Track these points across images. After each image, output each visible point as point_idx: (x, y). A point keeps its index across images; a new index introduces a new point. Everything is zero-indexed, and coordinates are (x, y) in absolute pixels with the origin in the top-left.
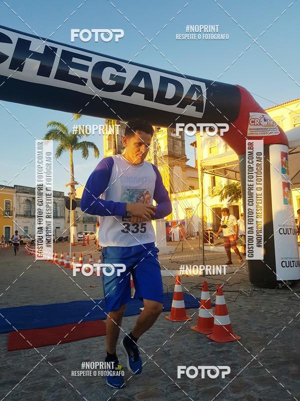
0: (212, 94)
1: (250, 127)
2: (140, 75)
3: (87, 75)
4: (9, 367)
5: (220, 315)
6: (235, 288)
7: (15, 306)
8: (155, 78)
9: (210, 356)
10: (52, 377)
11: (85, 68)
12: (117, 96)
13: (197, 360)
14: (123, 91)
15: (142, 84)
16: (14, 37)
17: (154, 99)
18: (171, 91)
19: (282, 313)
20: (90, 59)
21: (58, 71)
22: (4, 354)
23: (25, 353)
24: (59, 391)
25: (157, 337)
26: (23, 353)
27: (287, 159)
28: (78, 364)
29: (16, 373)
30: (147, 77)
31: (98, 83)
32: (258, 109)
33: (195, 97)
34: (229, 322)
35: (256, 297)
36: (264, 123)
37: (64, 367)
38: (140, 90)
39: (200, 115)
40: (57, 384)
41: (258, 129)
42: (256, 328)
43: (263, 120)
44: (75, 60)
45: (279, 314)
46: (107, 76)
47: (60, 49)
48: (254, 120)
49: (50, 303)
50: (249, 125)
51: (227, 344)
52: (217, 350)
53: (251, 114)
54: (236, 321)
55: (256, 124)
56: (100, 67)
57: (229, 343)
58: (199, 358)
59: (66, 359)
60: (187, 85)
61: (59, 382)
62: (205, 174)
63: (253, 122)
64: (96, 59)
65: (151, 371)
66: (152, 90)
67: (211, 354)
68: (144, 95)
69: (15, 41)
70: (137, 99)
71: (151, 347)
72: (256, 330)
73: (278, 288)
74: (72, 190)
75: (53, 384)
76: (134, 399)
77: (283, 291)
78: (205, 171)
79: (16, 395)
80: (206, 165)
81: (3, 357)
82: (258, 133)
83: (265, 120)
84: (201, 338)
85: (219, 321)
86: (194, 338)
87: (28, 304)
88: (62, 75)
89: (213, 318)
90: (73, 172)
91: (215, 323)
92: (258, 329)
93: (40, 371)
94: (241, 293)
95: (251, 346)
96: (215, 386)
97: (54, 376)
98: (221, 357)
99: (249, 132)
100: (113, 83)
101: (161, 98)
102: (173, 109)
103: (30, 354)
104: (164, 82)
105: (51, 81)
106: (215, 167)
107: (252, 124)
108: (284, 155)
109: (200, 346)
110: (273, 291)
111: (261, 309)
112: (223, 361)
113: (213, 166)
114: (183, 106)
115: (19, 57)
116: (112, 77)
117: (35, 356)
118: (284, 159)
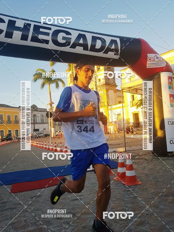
0: (124, 44)
1: (148, 62)
2: (80, 36)
3: (49, 38)
4: (10, 201)
5: (129, 170)
6: (143, 157)
7: (17, 171)
8: (89, 37)
9: (122, 193)
10: (32, 205)
11: (48, 34)
12: (67, 49)
13: (114, 195)
14: (70, 46)
15: (81, 41)
16: (6, 19)
17: (89, 49)
18: (99, 44)
19: (169, 170)
20: (50, 29)
21: (32, 37)
22: (9, 195)
23: (20, 194)
24: (35, 213)
25: (93, 184)
26: (19, 194)
27: (172, 81)
28: (47, 199)
29: (14, 204)
30: (84, 37)
31: (56, 42)
32: (153, 52)
33: (113, 47)
34: (134, 174)
35: (155, 162)
36: (156, 60)
37: (40, 200)
38: (80, 45)
39: (117, 57)
40: (34, 209)
41: (153, 63)
42: (152, 178)
43: (156, 58)
44: (41, 30)
45: (167, 170)
46: (60, 38)
47: (33, 24)
48: (150, 58)
49: (37, 169)
50: (147, 61)
51: (133, 186)
52: (127, 190)
53: (148, 55)
54: (140, 174)
55: (151, 61)
56: (56, 33)
57: (134, 186)
58: (116, 194)
59: (41, 196)
60: (108, 40)
61: (36, 208)
62: (124, 92)
63: (149, 59)
64: (54, 29)
65: (87, 201)
66: (87, 45)
67: (123, 192)
68: (83, 47)
69: (7, 22)
70: (79, 50)
71: (89, 189)
72: (152, 179)
73: (169, 156)
74: (51, 107)
75: (33, 209)
76: (75, 215)
77: (171, 158)
78: (124, 90)
79: (13, 214)
80: (124, 87)
81: (8, 196)
82: (153, 65)
83: (157, 58)
84: (118, 184)
85: (129, 173)
86: (114, 184)
87: (24, 170)
88: (35, 39)
89: (125, 173)
90: (51, 97)
91: (126, 175)
92: (153, 179)
93: (27, 203)
94: (146, 159)
95: (147, 187)
96: (123, 208)
97: (34, 205)
98: (129, 193)
99: (147, 65)
100: (64, 41)
101: (93, 48)
102: (101, 54)
103: (22, 195)
104: (94, 39)
105: (28, 43)
106: (129, 88)
107: (149, 61)
108: (170, 78)
109: (117, 188)
110: (165, 158)
111: (156, 168)
112: (129, 195)
113: (129, 87)
114: (106, 52)
115: (10, 31)
116: (64, 38)
117: (25, 196)
118: (170, 80)
